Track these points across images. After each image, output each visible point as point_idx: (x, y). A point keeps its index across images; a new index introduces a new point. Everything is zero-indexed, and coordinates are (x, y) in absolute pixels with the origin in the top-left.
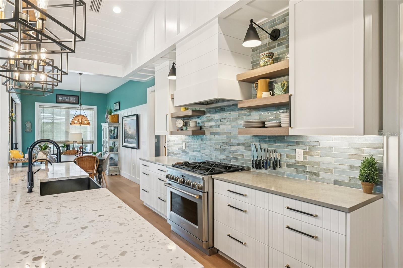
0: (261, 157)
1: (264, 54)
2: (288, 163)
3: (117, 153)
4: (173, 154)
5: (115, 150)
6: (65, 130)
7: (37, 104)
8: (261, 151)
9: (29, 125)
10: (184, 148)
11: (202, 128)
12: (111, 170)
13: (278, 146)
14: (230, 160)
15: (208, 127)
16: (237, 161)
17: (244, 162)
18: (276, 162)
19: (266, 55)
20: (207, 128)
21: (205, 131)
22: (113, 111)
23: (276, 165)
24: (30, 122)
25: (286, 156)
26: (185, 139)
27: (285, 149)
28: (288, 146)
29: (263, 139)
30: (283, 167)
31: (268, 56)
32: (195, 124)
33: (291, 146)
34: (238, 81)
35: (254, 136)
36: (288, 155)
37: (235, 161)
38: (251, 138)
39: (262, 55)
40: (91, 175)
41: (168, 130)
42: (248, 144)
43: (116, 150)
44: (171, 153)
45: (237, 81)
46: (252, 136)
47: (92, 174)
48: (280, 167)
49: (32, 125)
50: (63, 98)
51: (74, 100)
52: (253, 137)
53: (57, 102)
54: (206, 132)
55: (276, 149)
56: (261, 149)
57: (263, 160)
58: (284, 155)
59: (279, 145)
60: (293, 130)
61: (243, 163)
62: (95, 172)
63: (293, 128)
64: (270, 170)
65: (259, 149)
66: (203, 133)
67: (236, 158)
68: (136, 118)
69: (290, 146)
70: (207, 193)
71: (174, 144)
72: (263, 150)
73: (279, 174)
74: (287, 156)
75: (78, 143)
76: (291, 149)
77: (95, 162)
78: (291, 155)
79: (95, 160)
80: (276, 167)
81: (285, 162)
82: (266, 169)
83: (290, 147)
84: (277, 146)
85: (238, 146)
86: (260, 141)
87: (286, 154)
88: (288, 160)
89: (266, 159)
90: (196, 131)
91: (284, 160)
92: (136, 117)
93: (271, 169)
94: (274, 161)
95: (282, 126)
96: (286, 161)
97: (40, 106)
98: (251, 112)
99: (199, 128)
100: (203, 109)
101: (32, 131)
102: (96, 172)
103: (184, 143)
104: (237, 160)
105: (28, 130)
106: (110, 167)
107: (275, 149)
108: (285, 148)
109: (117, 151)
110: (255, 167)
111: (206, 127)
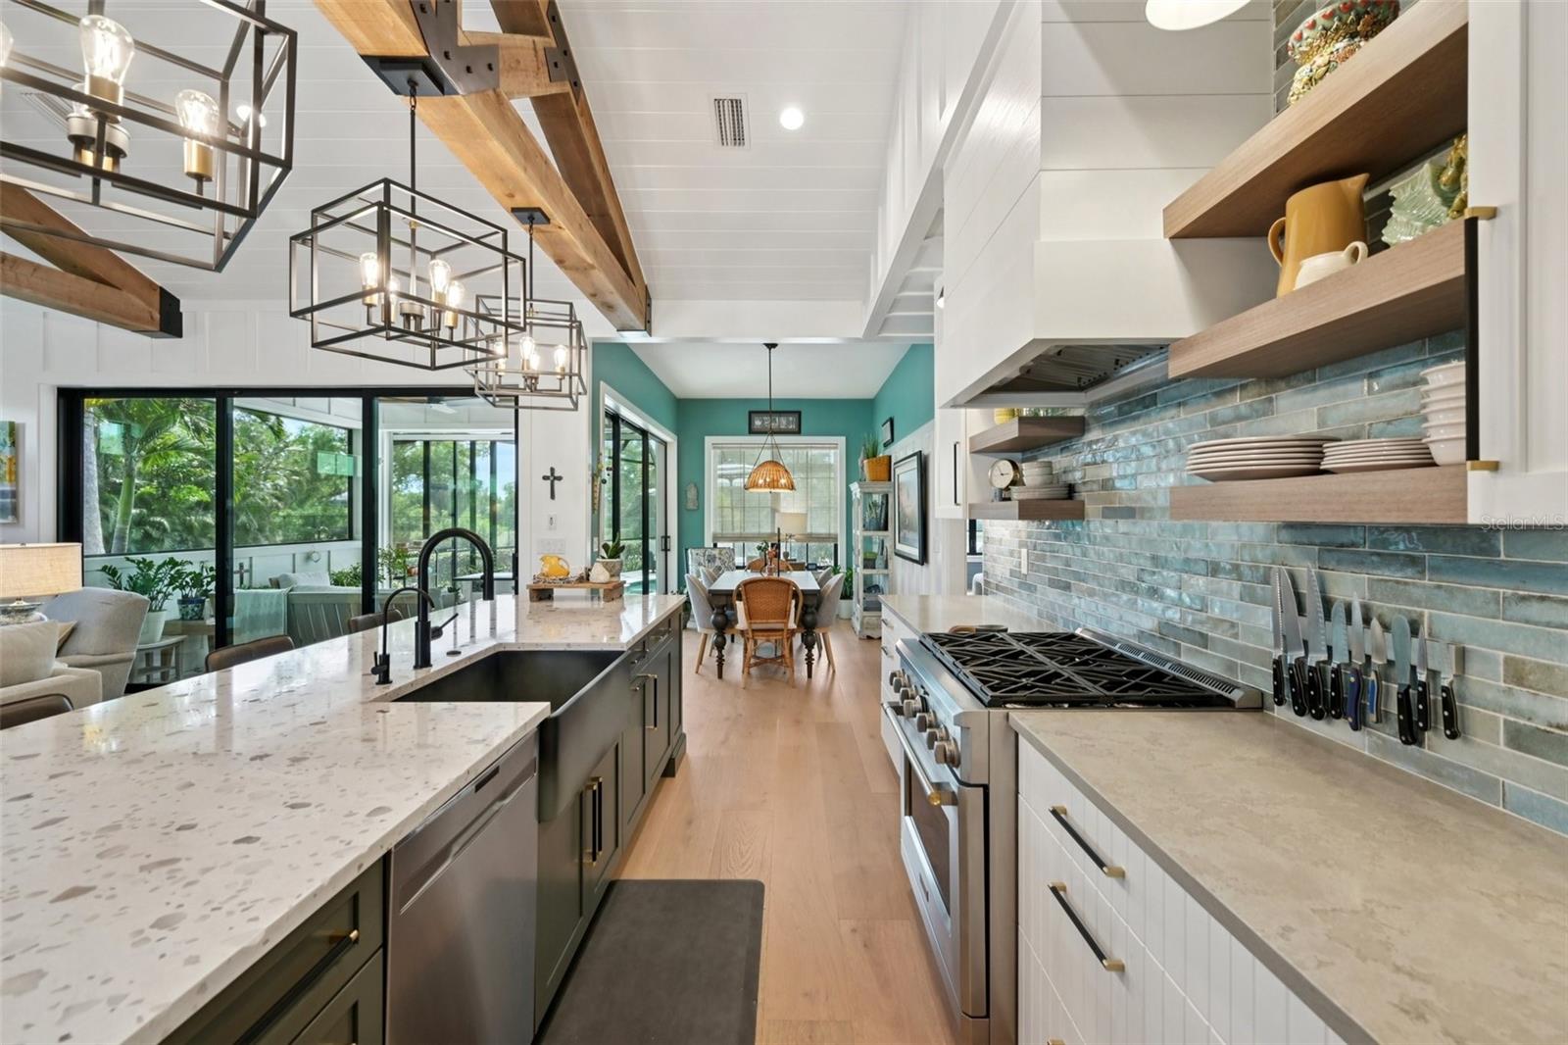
0: (1325, 648)
1: (1313, 25)
2: (1522, 722)
3: (885, 571)
4: (997, 589)
5: (879, 562)
6: (770, 505)
7: (709, 440)
8: (1328, 617)
9: (691, 494)
10: (1024, 571)
11: (1077, 489)
12: (868, 623)
13: (1442, 593)
14: (1175, 643)
15: (1095, 487)
16: (1204, 650)
17: (1239, 662)
18: (1423, 697)
19: (1327, 23)
20: (1091, 491)
21: (1086, 502)
22: (881, 447)
23: (1424, 715)
24: (695, 486)
25: (1505, 670)
26: (1029, 537)
27: (1494, 617)
28: (1524, 598)
29: (1342, 545)
30: (1478, 740)
31: (1337, 29)
32: (1042, 475)
33: (1546, 605)
34: (1170, 238)
35: (1290, 526)
36: (1524, 662)
37: (1197, 650)
38: (1275, 537)
39: (1300, 38)
40: (780, 633)
41: (958, 502)
42: (1257, 567)
43: (883, 566)
44: (992, 586)
45: (1167, 240)
46: (1279, 527)
47: (782, 630)
48: (1453, 736)
49: (698, 492)
50: (763, 422)
51: (788, 423)
52: (1285, 535)
53: (752, 432)
54: (1089, 508)
55: (1426, 612)
56: (1327, 603)
57: (1337, 671)
58: (1486, 658)
59: (1449, 590)
60: (1502, 481)
61: (1231, 667)
62: (792, 625)
63: (1502, 466)
64: (1384, 740)
65: (1314, 604)
66: (1079, 514)
67: (1201, 634)
68: (916, 466)
69: (1542, 599)
70: (981, 789)
71: (999, 554)
72: (1338, 611)
73: (1452, 779)
74: (1517, 673)
75: (797, 540)
76: (1548, 624)
77: (790, 596)
78: (1549, 668)
79: (791, 593)
80: (1425, 728)
81: (1500, 712)
82: (1355, 727)
83: (1535, 610)
84: (1436, 591)
85: (1212, 576)
86: (1326, 556)
87: (1502, 655)
88: (1523, 698)
89: (1358, 662)
90: (1046, 502)
91: (1489, 695)
92: (916, 463)
93: (1387, 731)
94: (1409, 687)
95: (1437, 460)
96: (1504, 700)
97: (715, 446)
98: (1274, 396)
99: (1064, 492)
100: (1078, 412)
101: (698, 507)
102: (795, 627)
103: (1024, 551)
104: (1206, 647)
105: (691, 506)
106: (866, 613)
107: (1421, 615)
108: (1498, 607)
109: (886, 567)
110: (1289, 699)
111: (1088, 487)
